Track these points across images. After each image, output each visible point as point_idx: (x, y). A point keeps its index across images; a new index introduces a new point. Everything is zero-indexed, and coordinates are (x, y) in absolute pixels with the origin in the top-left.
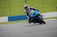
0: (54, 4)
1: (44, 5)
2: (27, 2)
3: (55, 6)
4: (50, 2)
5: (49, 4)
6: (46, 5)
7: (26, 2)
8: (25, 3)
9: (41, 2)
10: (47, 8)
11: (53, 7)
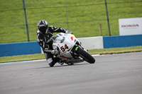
0: (94, 17)
1: (69, 17)
2: (27, 11)
3: (96, 22)
4: (85, 12)
5: (82, 16)
6: (75, 19)
7: (25, 9)
8: (23, 11)
9: (63, 11)
10: (78, 27)
11: (91, 23)
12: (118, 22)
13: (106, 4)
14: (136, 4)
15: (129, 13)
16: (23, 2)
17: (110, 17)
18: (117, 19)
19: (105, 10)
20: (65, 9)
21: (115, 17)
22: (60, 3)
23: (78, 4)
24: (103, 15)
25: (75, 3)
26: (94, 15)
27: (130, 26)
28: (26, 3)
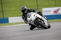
12: (42, 10)
13: (37, 2)
14: (50, 2)
15: (47, 6)
16: (1, 1)
17: (39, 7)
18: (42, 8)
19: (36, 4)
20: (19, 4)
21: (41, 7)
22: (17, 1)
23: (25, 2)
24: (36, 6)
25: (24, 1)
26: (32, 6)
27: (47, 11)
28: (2, 1)
